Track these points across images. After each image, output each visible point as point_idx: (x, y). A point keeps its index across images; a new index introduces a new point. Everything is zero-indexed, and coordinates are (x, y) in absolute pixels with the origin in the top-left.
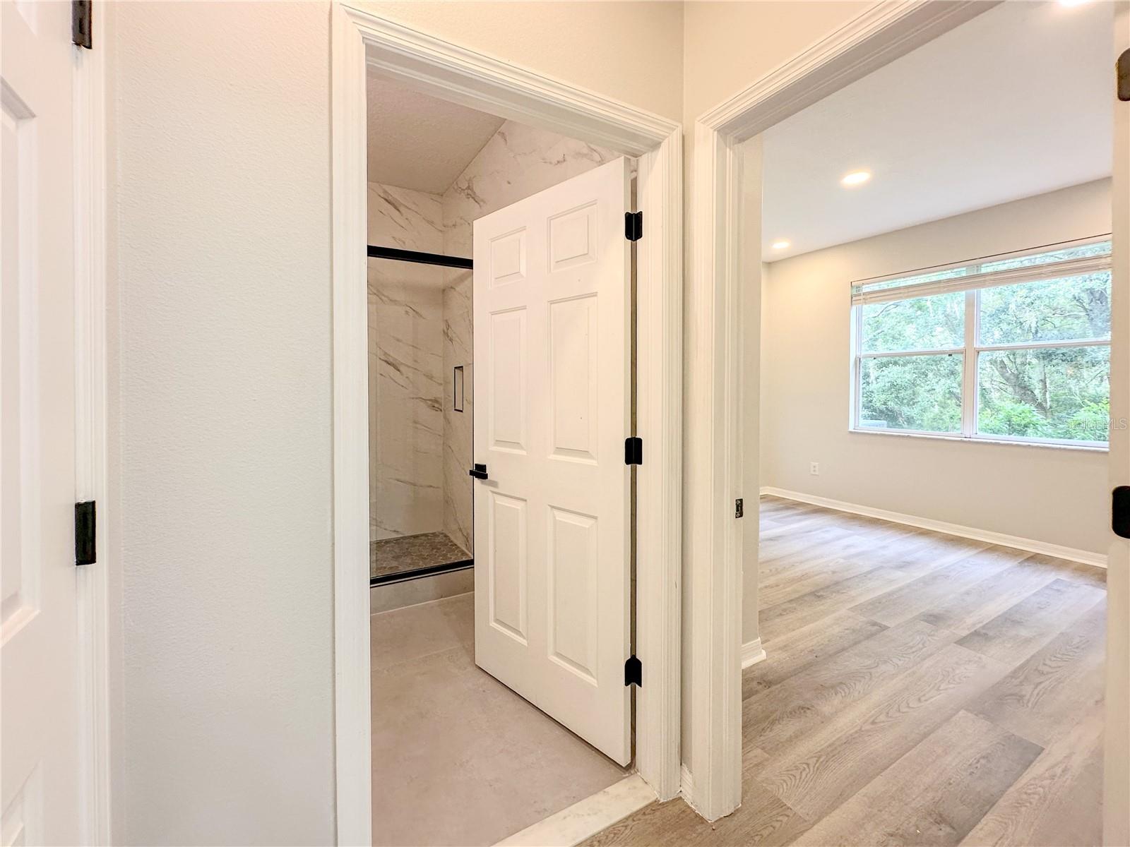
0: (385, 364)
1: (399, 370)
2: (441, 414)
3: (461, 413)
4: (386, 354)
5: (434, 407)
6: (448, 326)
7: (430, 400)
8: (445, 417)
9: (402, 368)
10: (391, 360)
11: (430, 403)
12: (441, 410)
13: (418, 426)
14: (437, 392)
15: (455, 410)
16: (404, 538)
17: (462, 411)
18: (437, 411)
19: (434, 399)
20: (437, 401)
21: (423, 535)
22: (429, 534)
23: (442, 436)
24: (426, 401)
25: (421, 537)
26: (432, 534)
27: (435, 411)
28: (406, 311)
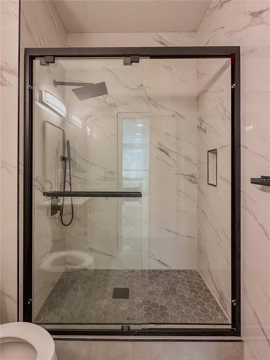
0: (159, 150)
1: (168, 155)
2: (195, 186)
3: (215, 187)
4: (160, 144)
5: (191, 180)
6: (202, 121)
7: (189, 175)
8: (199, 188)
9: (170, 154)
10: (163, 148)
11: (188, 177)
12: (196, 183)
13: (180, 193)
14: (194, 170)
15: (208, 184)
16: (171, 271)
17: (216, 186)
18: (193, 183)
19: (191, 174)
20: (193, 176)
21: (184, 271)
22: (188, 271)
23: (196, 201)
24: (186, 176)
25: (182, 273)
26: (189, 271)
27: (191, 183)
28: (173, 115)
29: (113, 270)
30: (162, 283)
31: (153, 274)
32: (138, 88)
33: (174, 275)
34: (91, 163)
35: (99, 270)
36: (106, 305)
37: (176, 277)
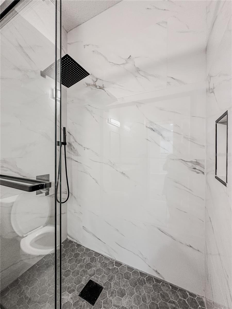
1: (162, 135)
2: (202, 177)
4: (151, 122)
5: (196, 169)
7: (191, 162)
9: (164, 133)
10: (154, 127)
11: (190, 164)
12: (203, 173)
15: (216, 177)
18: (198, 173)
19: (195, 161)
20: (198, 163)
21: (181, 290)
22: (188, 294)
23: (203, 200)
24: (187, 163)
25: (179, 293)
26: (191, 294)
27: (195, 173)
28: (168, 82)
29: (102, 255)
30: (144, 300)
31: (139, 279)
32: (126, 62)
33: (166, 292)
34: (84, 148)
35: (90, 250)
36: (66, 303)
37: (166, 297)
